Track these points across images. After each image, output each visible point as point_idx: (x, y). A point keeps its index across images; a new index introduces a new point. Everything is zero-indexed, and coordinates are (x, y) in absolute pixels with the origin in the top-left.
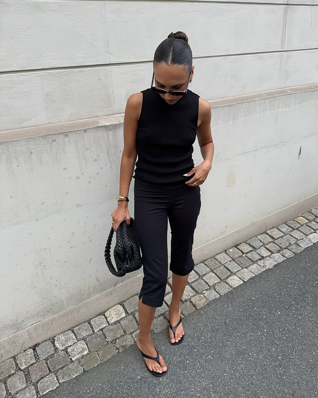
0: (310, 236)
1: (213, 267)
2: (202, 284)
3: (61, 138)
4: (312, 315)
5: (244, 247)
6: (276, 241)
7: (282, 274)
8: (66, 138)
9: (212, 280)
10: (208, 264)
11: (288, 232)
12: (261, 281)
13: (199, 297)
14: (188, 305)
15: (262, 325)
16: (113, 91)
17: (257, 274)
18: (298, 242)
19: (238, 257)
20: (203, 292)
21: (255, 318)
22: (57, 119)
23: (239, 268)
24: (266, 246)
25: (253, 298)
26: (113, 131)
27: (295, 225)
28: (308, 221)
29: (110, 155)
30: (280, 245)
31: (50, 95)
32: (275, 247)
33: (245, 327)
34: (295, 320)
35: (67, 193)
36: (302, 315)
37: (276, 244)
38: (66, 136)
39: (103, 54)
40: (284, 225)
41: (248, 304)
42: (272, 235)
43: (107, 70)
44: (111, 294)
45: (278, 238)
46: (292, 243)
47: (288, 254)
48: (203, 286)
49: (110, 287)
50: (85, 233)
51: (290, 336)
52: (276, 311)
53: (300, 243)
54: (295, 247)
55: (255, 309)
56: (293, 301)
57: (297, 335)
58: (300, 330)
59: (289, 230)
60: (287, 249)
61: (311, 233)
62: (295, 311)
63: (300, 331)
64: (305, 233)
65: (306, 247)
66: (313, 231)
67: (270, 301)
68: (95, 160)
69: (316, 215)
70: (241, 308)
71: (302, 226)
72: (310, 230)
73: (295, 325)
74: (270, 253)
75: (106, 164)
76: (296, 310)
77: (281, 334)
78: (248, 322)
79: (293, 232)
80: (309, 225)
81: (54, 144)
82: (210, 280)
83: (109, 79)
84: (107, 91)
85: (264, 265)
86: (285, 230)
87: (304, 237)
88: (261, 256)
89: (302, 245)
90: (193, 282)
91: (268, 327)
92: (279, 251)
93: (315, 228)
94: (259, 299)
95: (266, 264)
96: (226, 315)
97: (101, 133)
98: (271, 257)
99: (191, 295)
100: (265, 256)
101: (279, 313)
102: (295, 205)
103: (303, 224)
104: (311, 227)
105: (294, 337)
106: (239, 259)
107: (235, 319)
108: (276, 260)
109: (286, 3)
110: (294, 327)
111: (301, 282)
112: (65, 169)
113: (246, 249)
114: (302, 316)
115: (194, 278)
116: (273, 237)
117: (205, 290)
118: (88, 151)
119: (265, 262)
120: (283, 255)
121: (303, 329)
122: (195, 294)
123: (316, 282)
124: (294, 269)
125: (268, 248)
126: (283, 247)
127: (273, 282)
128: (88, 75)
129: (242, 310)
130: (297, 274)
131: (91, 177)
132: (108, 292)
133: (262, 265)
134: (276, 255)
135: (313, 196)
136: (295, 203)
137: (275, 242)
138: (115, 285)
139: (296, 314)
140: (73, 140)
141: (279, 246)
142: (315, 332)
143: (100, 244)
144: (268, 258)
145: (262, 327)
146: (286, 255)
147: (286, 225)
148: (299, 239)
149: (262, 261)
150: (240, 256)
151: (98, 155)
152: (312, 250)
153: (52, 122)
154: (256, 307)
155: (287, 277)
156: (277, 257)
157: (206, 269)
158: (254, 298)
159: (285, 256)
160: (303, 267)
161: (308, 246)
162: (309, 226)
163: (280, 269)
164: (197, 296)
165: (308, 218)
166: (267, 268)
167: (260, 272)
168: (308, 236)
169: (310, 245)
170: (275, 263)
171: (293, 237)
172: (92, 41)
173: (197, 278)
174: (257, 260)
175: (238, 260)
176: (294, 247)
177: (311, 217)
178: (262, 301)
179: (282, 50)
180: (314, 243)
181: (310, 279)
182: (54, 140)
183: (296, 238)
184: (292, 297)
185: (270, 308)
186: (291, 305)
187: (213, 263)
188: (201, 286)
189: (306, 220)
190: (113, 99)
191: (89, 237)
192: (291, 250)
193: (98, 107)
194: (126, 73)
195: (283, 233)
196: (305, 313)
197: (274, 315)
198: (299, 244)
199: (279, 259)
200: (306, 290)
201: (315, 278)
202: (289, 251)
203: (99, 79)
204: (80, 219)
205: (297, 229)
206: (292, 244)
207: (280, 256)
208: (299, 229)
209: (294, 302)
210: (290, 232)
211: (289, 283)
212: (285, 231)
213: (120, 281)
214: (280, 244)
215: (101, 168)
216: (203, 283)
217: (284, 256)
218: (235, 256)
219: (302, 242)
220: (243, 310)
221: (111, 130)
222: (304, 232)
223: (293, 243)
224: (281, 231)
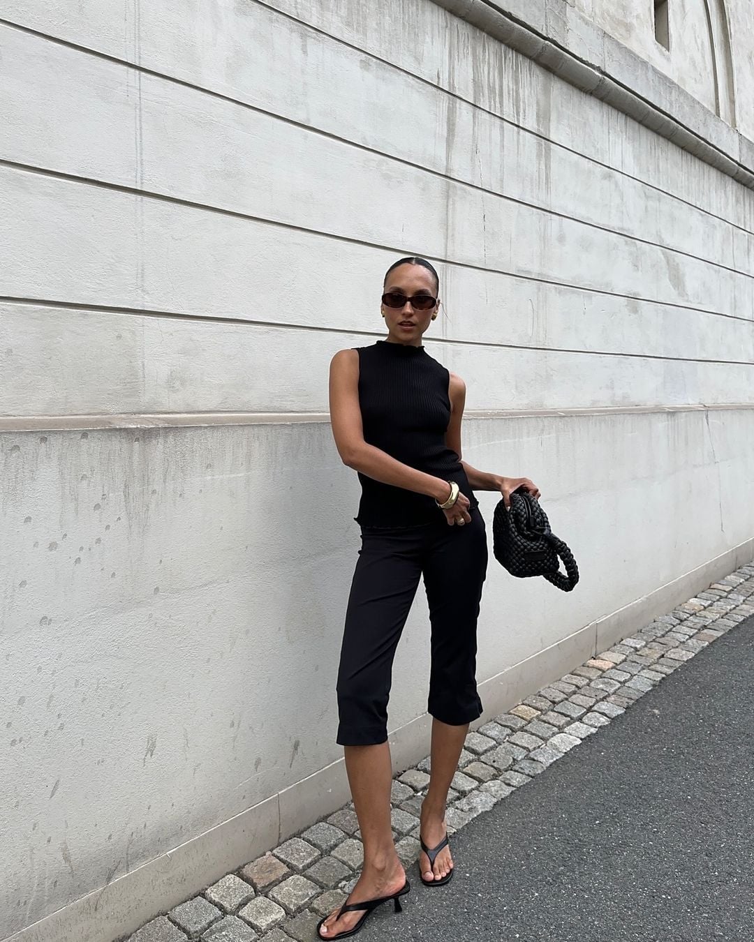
0: (554, 740)
1: (352, 826)
2: (334, 867)
3: (30, 444)
4: (611, 886)
5: (416, 778)
6: (483, 758)
7: (517, 817)
8: (43, 444)
9: (356, 854)
10: (338, 822)
11: (504, 737)
12: (475, 838)
13: (331, 895)
14: (309, 918)
15: (505, 926)
16: (143, 365)
17: (460, 827)
18: (532, 755)
19: (407, 799)
20: (340, 885)
21: (484, 914)
22: (20, 407)
23: (414, 820)
24: (464, 770)
25: (468, 875)
26: (141, 442)
27: (514, 721)
28: (539, 712)
29: (131, 497)
30: (495, 765)
31: (14, 352)
32: (486, 769)
33: (466, 936)
34: (577, 903)
35: (23, 583)
36: (589, 889)
37: (486, 764)
38: (44, 440)
39: (131, 290)
40: (492, 725)
41: (458, 889)
42: (470, 746)
43: (136, 322)
44: (96, 909)
45: (486, 751)
46: (518, 757)
47: (518, 779)
48: (336, 871)
49: (96, 884)
50: (49, 703)
51: (576, 937)
52: (528, 891)
53: (536, 756)
54: (528, 765)
55: (479, 895)
56: (559, 867)
57: (590, 931)
58: (594, 921)
59: (505, 733)
60: (511, 770)
61: (554, 734)
62: (572, 885)
63: (596, 923)
64: (540, 735)
65: (552, 761)
66: (555, 729)
67: (507, 874)
68: (97, 507)
69: (552, 699)
70: (446, 900)
71: (530, 722)
72: (548, 728)
73: (580, 911)
74: (476, 783)
75: (119, 519)
76: (573, 881)
77: (556, 937)
78: (470, 926)
79: (515, 736)
80: (544, 719)
81: (14, 455)
82: (351, 854)
83: (137, 339)
84: (131, 362)
85: (470, 807)
86: (496, 733)
87: (540, 744)
88: (459, 792)
89: (541, 759)
90: (308, 864)
91: (520, 927)
92: (495, 777)
93: (558, 724)
94: (480, 874)
95: (475, 805)
96: (412, 921)
97: (117, 444)
98: (481, 790)
99: (311, 892)
100: (467, 789)
101: (537, 894)
102: (506, 673)
103: (532, 719)
104: (549, 723)
105: (587, 937)
106: (409, 802)
107: (437, 926)
108: (493, 794)
109: (444, 259)
110: (579, 918)
111: (563, 826)
112: (28, 519)
113: (419, 779)
114: (590, 892)
115: (310, 856)
116: (473, 750)
117: (343, 879)
118: (84, 482)
119: (472, 801)
120: (507, 782)
121: (600, 918)
122: (319, 890)
123: (597, 822)
124: (540, 804)
125: (470, 772)
126: (502, 768)
127: (502, 836)
128: (98, 325)
129: (448, 902)
130: (551, 812)
131: (82, 549)
132: (88, 901)
133: (466, 808)
134: (491, 784)
135: (538, 655)
136: (506, 670)
137: (482, 760)
138: (109, 879)
139: (575, 890)
140: (57, 453)
141: (492, 766)
142: (629, 919)
143: (83, 740)
144: (475, 792)
145: (506, 930)
146: (514, 782)
147: (496, 724)
148: (531, 748)
149: (464, 800)
150: (410, 798)
151: (103, 495)
152: (567, 763)
153: (9, 413)
154: (480, 891)
155: (531, 822)
156: (496, 788)
157: (337, 833)
158: (470, 874)
159: (512, 784)
160: (558, 797)
161: (555, 759)
162: (545, 722)
163: (510, 808)
164: (326, 895)
165: (538, 705)
166: (480, 812)
167: (467, 822)
168: (550, 740)
169: (558, 758)
170: (495, 800)
171: (517, 745)
172: (112, 261)
173: (316, 854)
174: (452, 799)
175: (408, 804)
176: (525, 764)
177: (542, 703)
178: (489, 878)
179: (445, 339)
180: (565, 753)
181: (582, 818)
182: (17, 447)
183: (524, 748)
184: (555, 858)
185: (513, 887)
186: (559, 874)
187: (348, 818)
188: (331, 872)
189: (535, 710)
190: (141, 380)
191: (59, 716)
192: (522, 771)
193: (109, 394)
194: (171, 334)
195: (494, 739)
196: (594, 884)
197: (527, 900)
198: (536, 758)
199: (500, 792)
200: (580, 840)
201: (591, 814)
202: (516, 773)
203: (119, 337)
204: (44, 659)
205: (522, 729)
206: (520, 760)
207: (501, 785)
208: (525, 728)
209: (562, 868)
210: (507, 739)
211: (539, 832)
212: (496, 735)
213: (121, 865)
214: (494, 762)
215: (108, 527)
216: (335, 864)
217: (509, 785)
218: (397, 797)
219: (541, 753)
220: (450, 902)
221: (137, 440)
222: (538, 733)
223: (520, 757)
224: (488, 737)
